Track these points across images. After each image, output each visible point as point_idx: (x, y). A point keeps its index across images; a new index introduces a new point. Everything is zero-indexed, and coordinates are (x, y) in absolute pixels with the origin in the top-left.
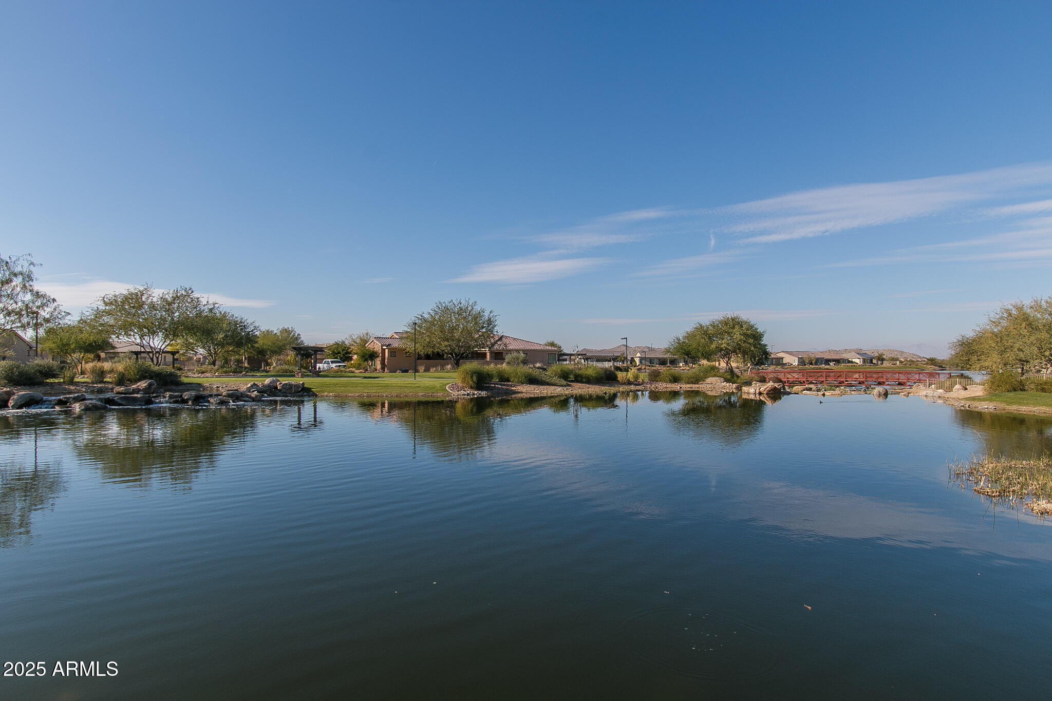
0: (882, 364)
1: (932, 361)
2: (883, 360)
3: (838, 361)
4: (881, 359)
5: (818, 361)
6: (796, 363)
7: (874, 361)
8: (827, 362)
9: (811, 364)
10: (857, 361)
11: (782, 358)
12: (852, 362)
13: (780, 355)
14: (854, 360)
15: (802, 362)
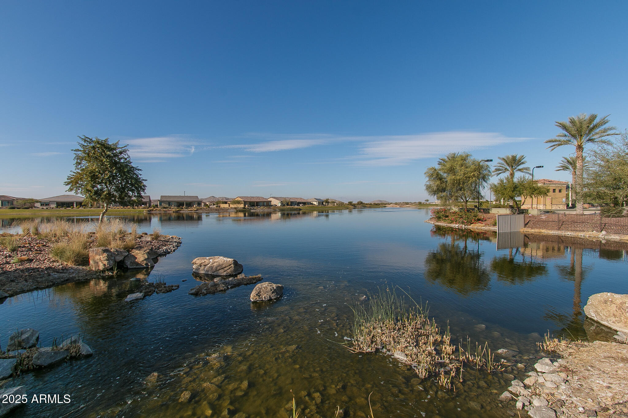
0: (328, 205)
1: (350, 203)
2: (328, 202)
3: (304, 203)
4: (327, 202)
5: (292, 203)
6: (280, 205)
7: (324, 203)
8: (298, 204)
9: (288, 205)
10: (315, 203)
11: (271, 201)
12: (313, 204)
13: (269, 200)
14: (314, 203)
15: (283, 204)
